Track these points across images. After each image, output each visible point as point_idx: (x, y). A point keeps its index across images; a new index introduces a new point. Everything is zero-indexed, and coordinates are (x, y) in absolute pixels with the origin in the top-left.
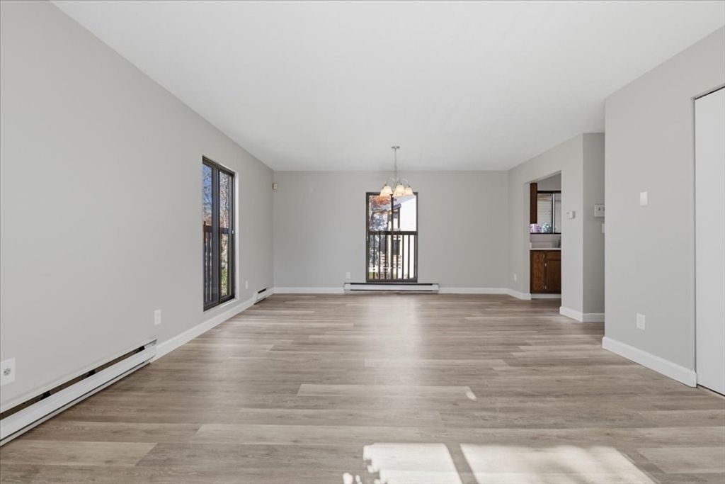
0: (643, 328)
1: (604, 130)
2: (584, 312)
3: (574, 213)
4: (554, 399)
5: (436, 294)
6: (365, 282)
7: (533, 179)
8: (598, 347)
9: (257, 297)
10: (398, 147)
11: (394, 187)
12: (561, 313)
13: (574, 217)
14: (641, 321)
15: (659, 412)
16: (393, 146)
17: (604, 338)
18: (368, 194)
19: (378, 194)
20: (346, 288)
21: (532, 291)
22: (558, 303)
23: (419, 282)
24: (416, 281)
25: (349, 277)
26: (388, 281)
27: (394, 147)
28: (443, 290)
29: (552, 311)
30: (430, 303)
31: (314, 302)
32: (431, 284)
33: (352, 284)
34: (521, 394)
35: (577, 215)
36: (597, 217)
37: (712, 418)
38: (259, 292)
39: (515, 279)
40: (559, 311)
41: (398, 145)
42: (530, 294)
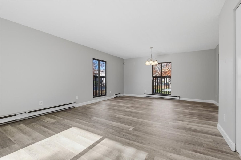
5: (177, 100)
6: (151, 94)
9: (114, 96)
10: (152, 48)
14: (224, 117)
17: (218, 124)
20: (145, 95)
23: (172, 95)
24: (171, 95)
25: (146, 92)
27: (150, 48)
28: (181, 99)
32: (176, 96)
33: (147, 94)
38: (116, 94)
39: (216, 97)
41: (152, 47)
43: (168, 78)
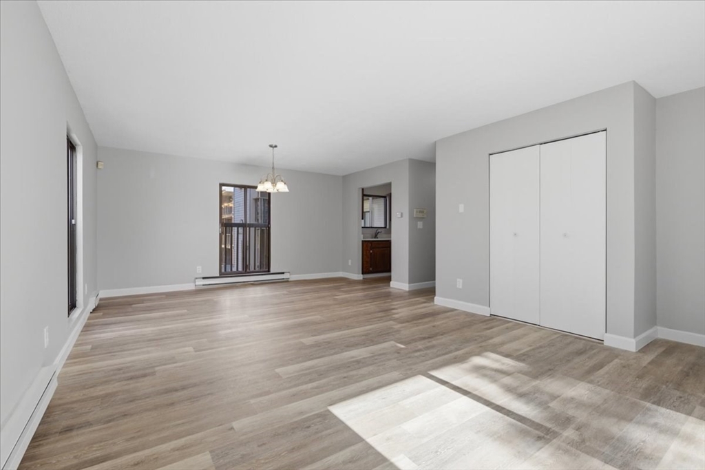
0: (461, 287)
1: (435, 160)
2: (409, 283)
3: (402, 214)
4: (441, 337)
5: (288, 281)
6: (218, 275)
7: (365, 185)
8: (432, 304)
9: (95, 303)
10: (276, 146)
11: (274, 183)
12: (391, 286)
13: (402, 216)
14: (460, 284)
15: (488, 331)
16: (270, 144)
17: (435, 298)
18: (221, 185)
19: (256, 187)
20: (197, 283)
21: (363, 273)
22: (389, 279)
23: (271, 271)
25: (200, 271)
26: (235, 273)
27: (271, 146)
28: (294, 278)
29: (385, 286)
30: (292, 289)
31: (166, 302)
32: (283, 273)
33: (204, 278)
34: (424, 338)
35: (404, 216)
36: (417, 218)
37: (507, 328)
38: (96, 298)
39: (350, 264)
40: (389, 286)
41: (275, 144)
42: (361, 275)
43: (252, 229)
